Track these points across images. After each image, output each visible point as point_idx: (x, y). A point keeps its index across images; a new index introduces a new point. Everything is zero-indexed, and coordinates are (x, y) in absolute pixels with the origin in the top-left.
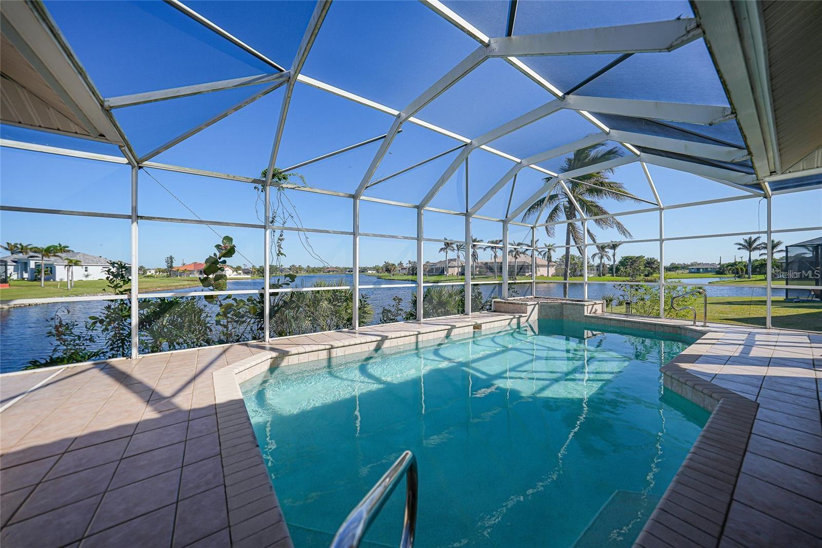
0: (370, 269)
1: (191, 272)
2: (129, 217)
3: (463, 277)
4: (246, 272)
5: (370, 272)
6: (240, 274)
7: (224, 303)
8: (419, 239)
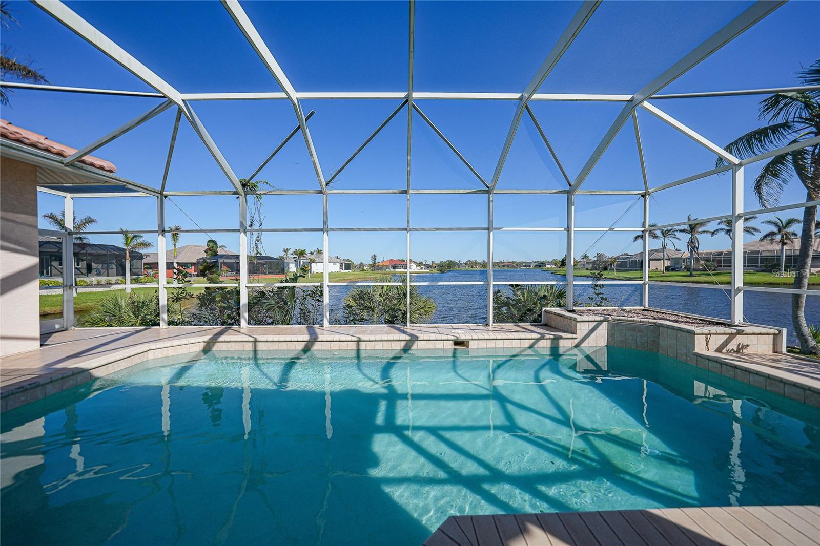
0: (549, 263)
1: (387, 267)
4: (428, 267)
5: (549, 266)
6: (422, 269)
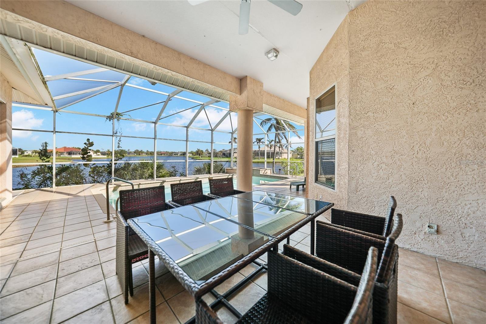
2: (52, 132)
3: (210, 158)
4: (103, 154)
6: (99, 155)
7: (92, 166)
8: (187, 141)
